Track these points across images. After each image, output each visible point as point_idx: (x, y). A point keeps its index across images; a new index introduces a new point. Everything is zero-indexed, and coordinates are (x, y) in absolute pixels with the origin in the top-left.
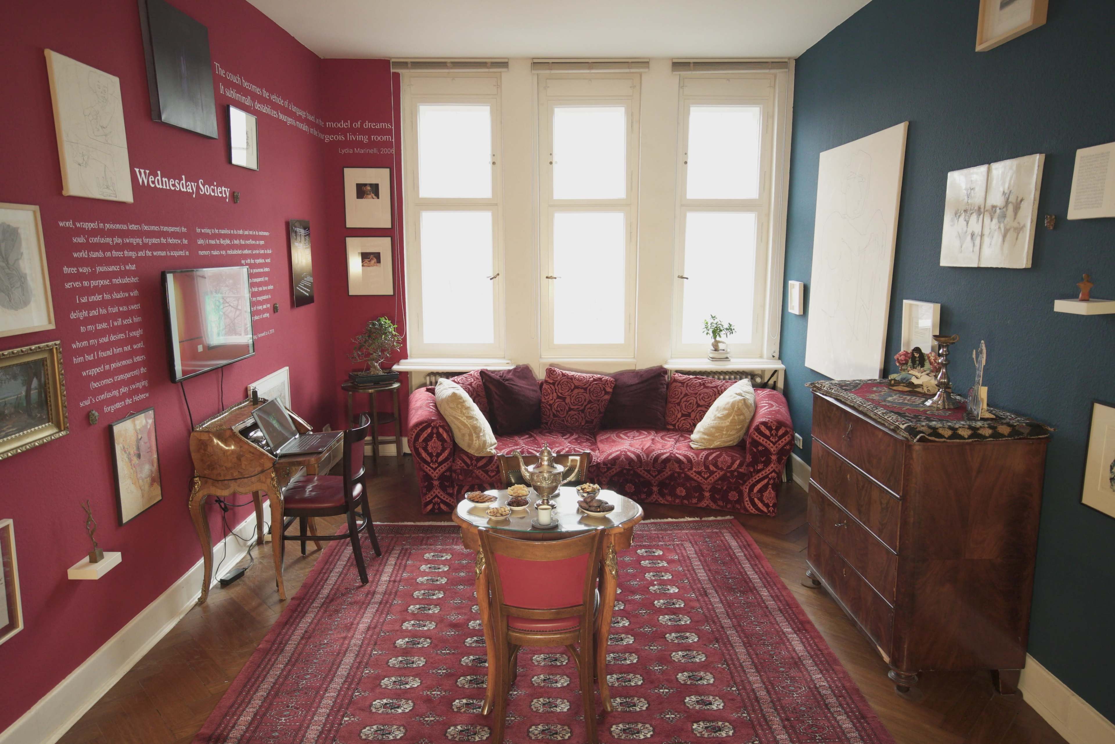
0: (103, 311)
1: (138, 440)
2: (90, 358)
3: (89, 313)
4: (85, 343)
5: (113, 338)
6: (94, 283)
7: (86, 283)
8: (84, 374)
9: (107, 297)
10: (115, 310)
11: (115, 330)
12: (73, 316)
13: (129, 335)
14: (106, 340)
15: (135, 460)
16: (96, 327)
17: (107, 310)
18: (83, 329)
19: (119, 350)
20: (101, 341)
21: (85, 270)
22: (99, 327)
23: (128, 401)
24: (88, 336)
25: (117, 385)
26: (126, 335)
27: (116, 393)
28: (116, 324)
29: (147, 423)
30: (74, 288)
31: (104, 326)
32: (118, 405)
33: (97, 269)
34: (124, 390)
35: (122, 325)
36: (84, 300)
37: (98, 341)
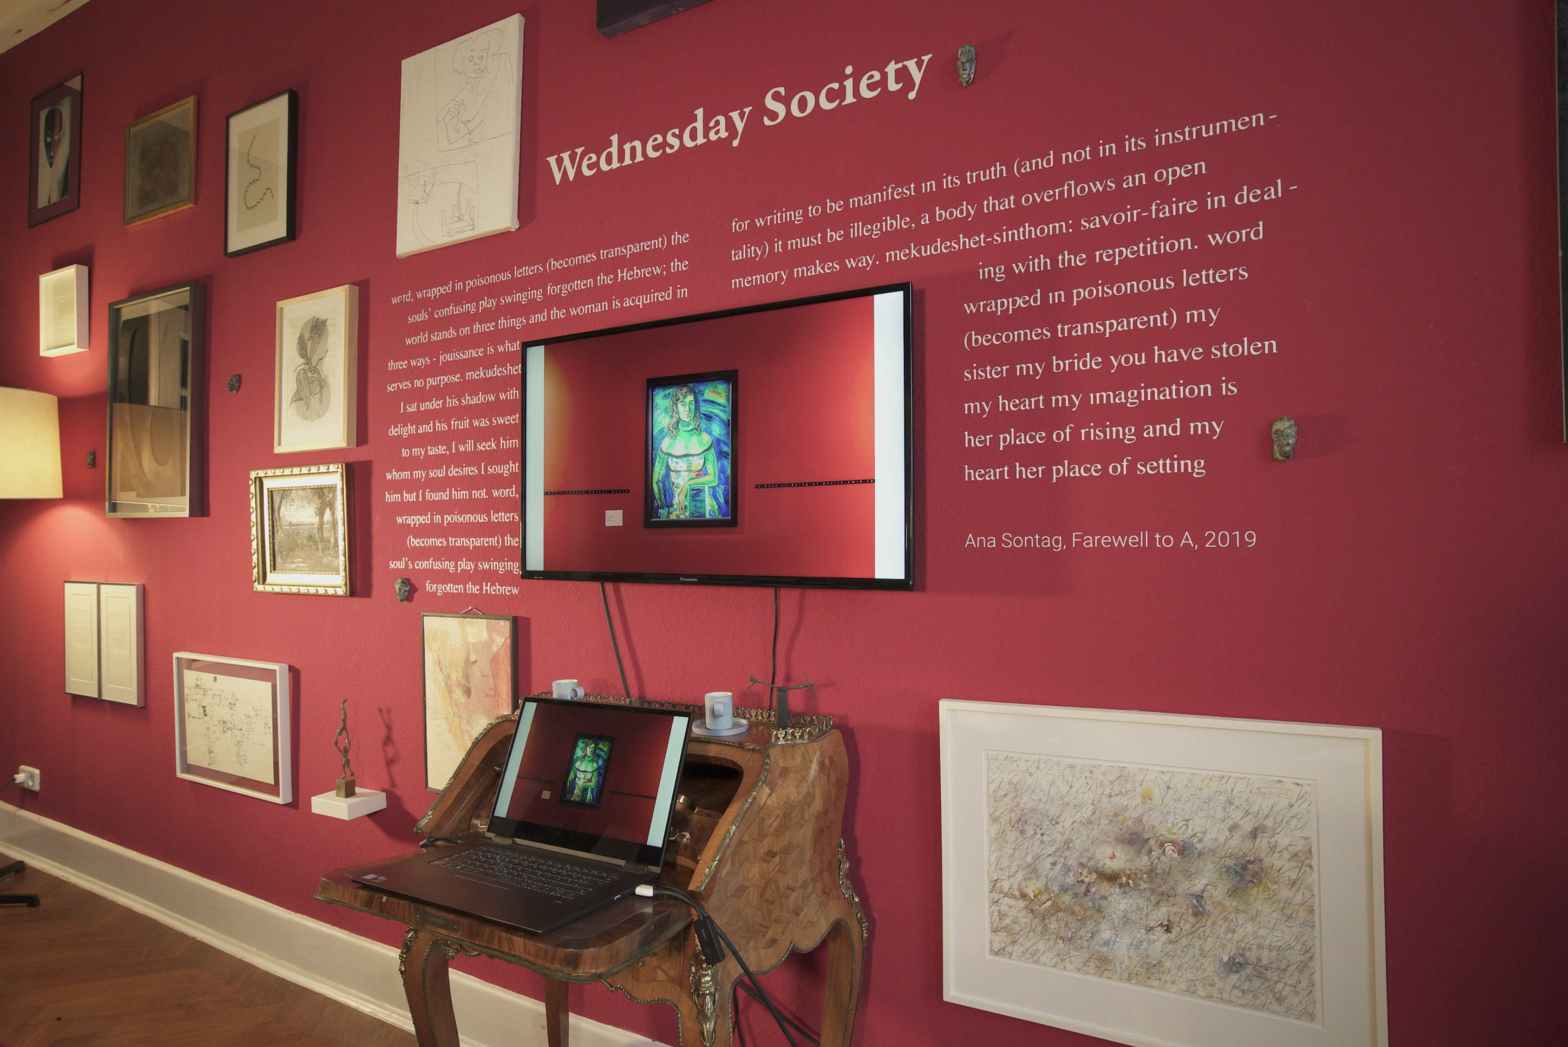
0: (442, 427)
1: (469, 663)
2: (410, 497)
3: (417, 429)
4: (405, 475)
5: (454, 472)
6: (432, 382)
7: (418, 383)
8: (399, 520)
9: (452, 402)
10: (465, 424)
11: (459, 460)
12: (393, 432)
13: (486, 470)
14: (440, 473)
15: (459, 694)
16: (426, 451)
17: (449, 425)
18: (405, 453)
19: (463, 494)
20: (432, 475)
21: (421, 362)
22: (433, 451)
23: (472, 588)
24: (413, 464)
25: (455, 554)
26: (479, 470)
27: (449, 566)
28: (462, 448)
29: (492, 640)
30: (399, 391)
31: (441, 450)
32: (451, 588)
33: (442, 358)
34: (465, 565)
35: (475, 452)
36: (412, 409)
37: (427, 474)
